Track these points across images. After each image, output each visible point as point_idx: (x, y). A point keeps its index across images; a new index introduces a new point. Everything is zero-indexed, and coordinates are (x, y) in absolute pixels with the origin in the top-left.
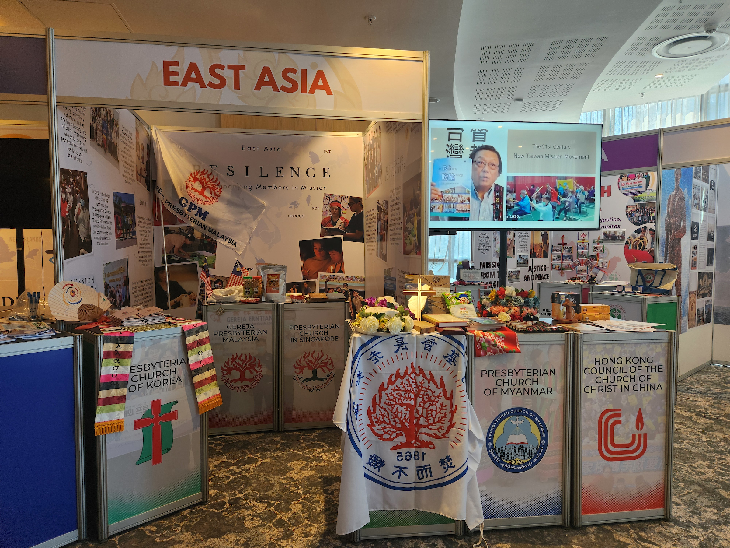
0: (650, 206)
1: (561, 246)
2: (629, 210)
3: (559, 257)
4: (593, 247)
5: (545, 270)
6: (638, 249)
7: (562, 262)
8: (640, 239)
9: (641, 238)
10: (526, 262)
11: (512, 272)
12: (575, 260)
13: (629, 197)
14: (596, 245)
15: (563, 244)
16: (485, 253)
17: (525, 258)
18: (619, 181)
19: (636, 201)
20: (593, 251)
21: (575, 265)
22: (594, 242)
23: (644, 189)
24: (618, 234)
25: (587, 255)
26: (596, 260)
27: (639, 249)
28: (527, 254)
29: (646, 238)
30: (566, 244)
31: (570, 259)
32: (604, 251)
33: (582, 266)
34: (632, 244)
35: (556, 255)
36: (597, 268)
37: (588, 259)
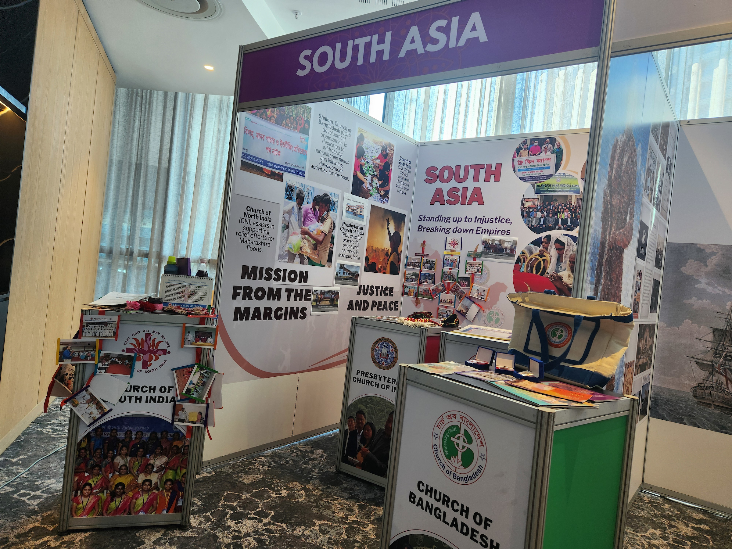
0: (560, 201)
1: (420, 257)
2: (526, 206)
3: (415, 275)
4: (467, 263)
5: (392, 295)
6: (534, 273)
7: (419, 285)
8: (539, 255)
9: (541, 255)
10: (354, 277)
11: (323, 293)
12: (438, 282)
13: (528, 185)
14: (471, 261)
15: (423, 255)
16: (260, 250)
17: (353, 270)
18: (514, 156)
19: (537, 192)
20: (466, 270)
21: (437, 291)
22: (469, 254)
23: (551, 171)
24: (506, 245)
25: (456, 277)
26: (468, 285)
27: (537, 273)
28: (359, 264)
29: (548, 256)
30: (427, 255)
31: (431, 281)
32: (482, 272)
33: (448, 293)
34: (526, 263)
35: (411, 272)
36: (470, 298)
37: (458, 282)
